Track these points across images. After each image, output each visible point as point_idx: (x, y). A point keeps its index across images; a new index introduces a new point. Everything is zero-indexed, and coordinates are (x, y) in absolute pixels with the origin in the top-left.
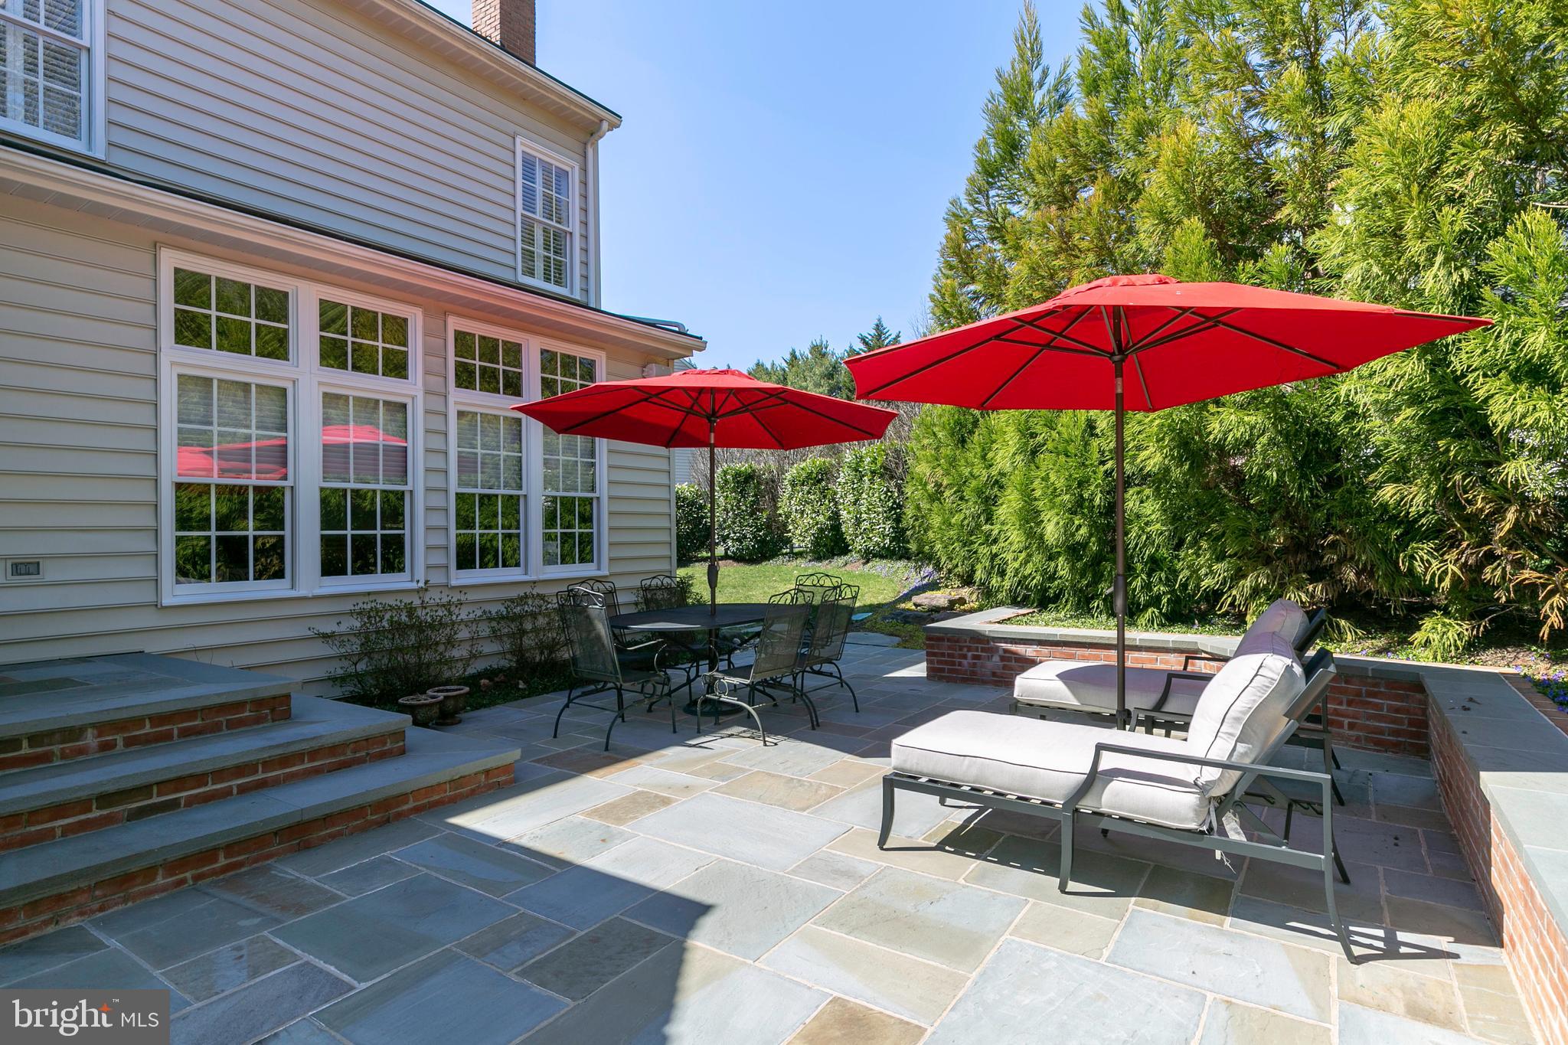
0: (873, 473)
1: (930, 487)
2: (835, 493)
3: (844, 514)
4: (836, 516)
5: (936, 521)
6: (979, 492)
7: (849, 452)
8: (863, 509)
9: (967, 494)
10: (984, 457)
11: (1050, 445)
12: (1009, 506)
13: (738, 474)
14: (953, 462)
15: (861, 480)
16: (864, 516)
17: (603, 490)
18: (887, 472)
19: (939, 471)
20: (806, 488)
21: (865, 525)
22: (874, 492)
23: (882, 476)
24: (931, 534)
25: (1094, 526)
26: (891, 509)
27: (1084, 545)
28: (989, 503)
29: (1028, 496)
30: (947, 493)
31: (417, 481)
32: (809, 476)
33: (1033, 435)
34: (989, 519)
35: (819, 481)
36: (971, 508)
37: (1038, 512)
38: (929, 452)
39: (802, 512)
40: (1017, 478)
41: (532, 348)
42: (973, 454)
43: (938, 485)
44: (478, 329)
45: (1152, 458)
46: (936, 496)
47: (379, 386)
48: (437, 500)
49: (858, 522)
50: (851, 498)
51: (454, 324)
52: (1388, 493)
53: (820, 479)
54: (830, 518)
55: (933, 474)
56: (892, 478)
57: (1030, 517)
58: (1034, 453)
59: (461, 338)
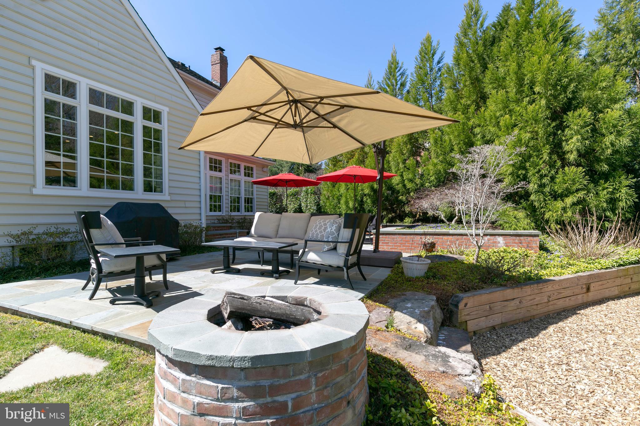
0: (311, 193)
1: (327, 197)
2: (300, 199)
3: (303, 204)
4: (300, 205)
5: (328, 204)
6: (337, 198)
7: (304, 188)
8: (308, 203)
9: (335, 198)
10: (338, 190)
11: (351, 188)
12: (343, 201)
13: (271, 193)
14: (332, 191)
15: (308, 195)
16: (309, 205)
17: (255, 196)
18: (315, 193)
19: (329, 193)
20: (291, 197)
21: (309, 207)
22: (311, 199)
23: (313, 194)
24: (327, 207)
25: (358, 204)
26: (316, 203)
27: (357, 208)
28: (339, 200)
29: (346, 197)
30: (330, 198)
31: (224, 193)
32: (292, 194)
33: (348, 186)
34: (339, 204)
35: (296, 195)
36: (336, 201)
37: (348, 201)
38: (327, 189)
39: (290, 204)
40: (344, 195)
41: (243, 165)
42: (336, 189)
43: (329, 196)
44: (233, 161)
45: (367, 191)
46: (328, 199)
47: (217, 174)
48: (227, 198)
49: (307, 206)
50: (305, 200)
51: (230, 161)
52: (400, 197)
53: (295, 195)
54: (298, 206)
55: (327, 194)
56: (316, 195)
57: (347, 203)
58: (348, 189)
59: (231, 163)
